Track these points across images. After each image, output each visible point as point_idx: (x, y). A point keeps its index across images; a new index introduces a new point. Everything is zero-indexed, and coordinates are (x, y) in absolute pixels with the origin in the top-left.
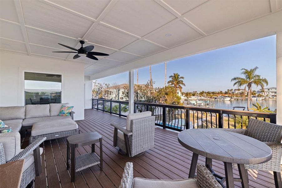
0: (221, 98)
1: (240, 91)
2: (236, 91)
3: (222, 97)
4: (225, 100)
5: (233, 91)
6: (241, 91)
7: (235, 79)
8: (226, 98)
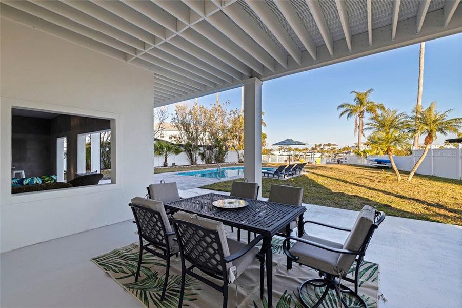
0: (308, 154)
1: (330, 147)
2: (326, 147)
3: (310, 152)
4: (315, 156)
5: (322, 147)
6: (332, 146)
7: (342, 106)
8: (315, 153)
